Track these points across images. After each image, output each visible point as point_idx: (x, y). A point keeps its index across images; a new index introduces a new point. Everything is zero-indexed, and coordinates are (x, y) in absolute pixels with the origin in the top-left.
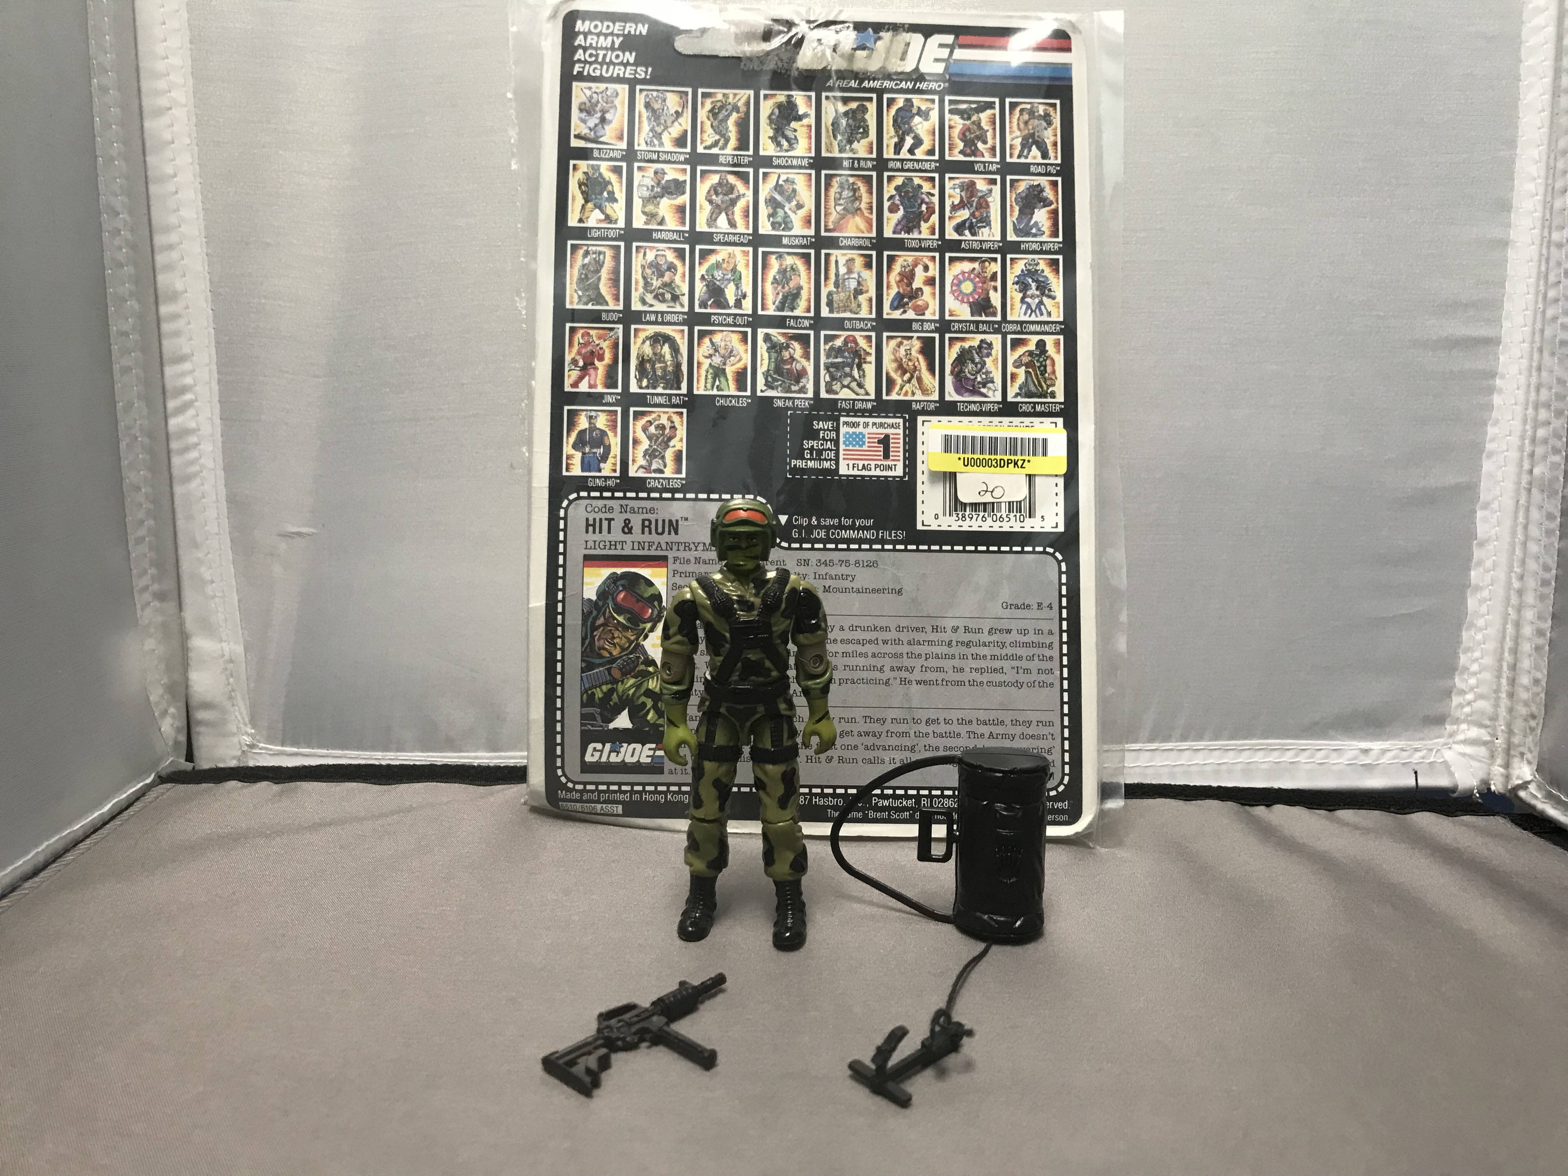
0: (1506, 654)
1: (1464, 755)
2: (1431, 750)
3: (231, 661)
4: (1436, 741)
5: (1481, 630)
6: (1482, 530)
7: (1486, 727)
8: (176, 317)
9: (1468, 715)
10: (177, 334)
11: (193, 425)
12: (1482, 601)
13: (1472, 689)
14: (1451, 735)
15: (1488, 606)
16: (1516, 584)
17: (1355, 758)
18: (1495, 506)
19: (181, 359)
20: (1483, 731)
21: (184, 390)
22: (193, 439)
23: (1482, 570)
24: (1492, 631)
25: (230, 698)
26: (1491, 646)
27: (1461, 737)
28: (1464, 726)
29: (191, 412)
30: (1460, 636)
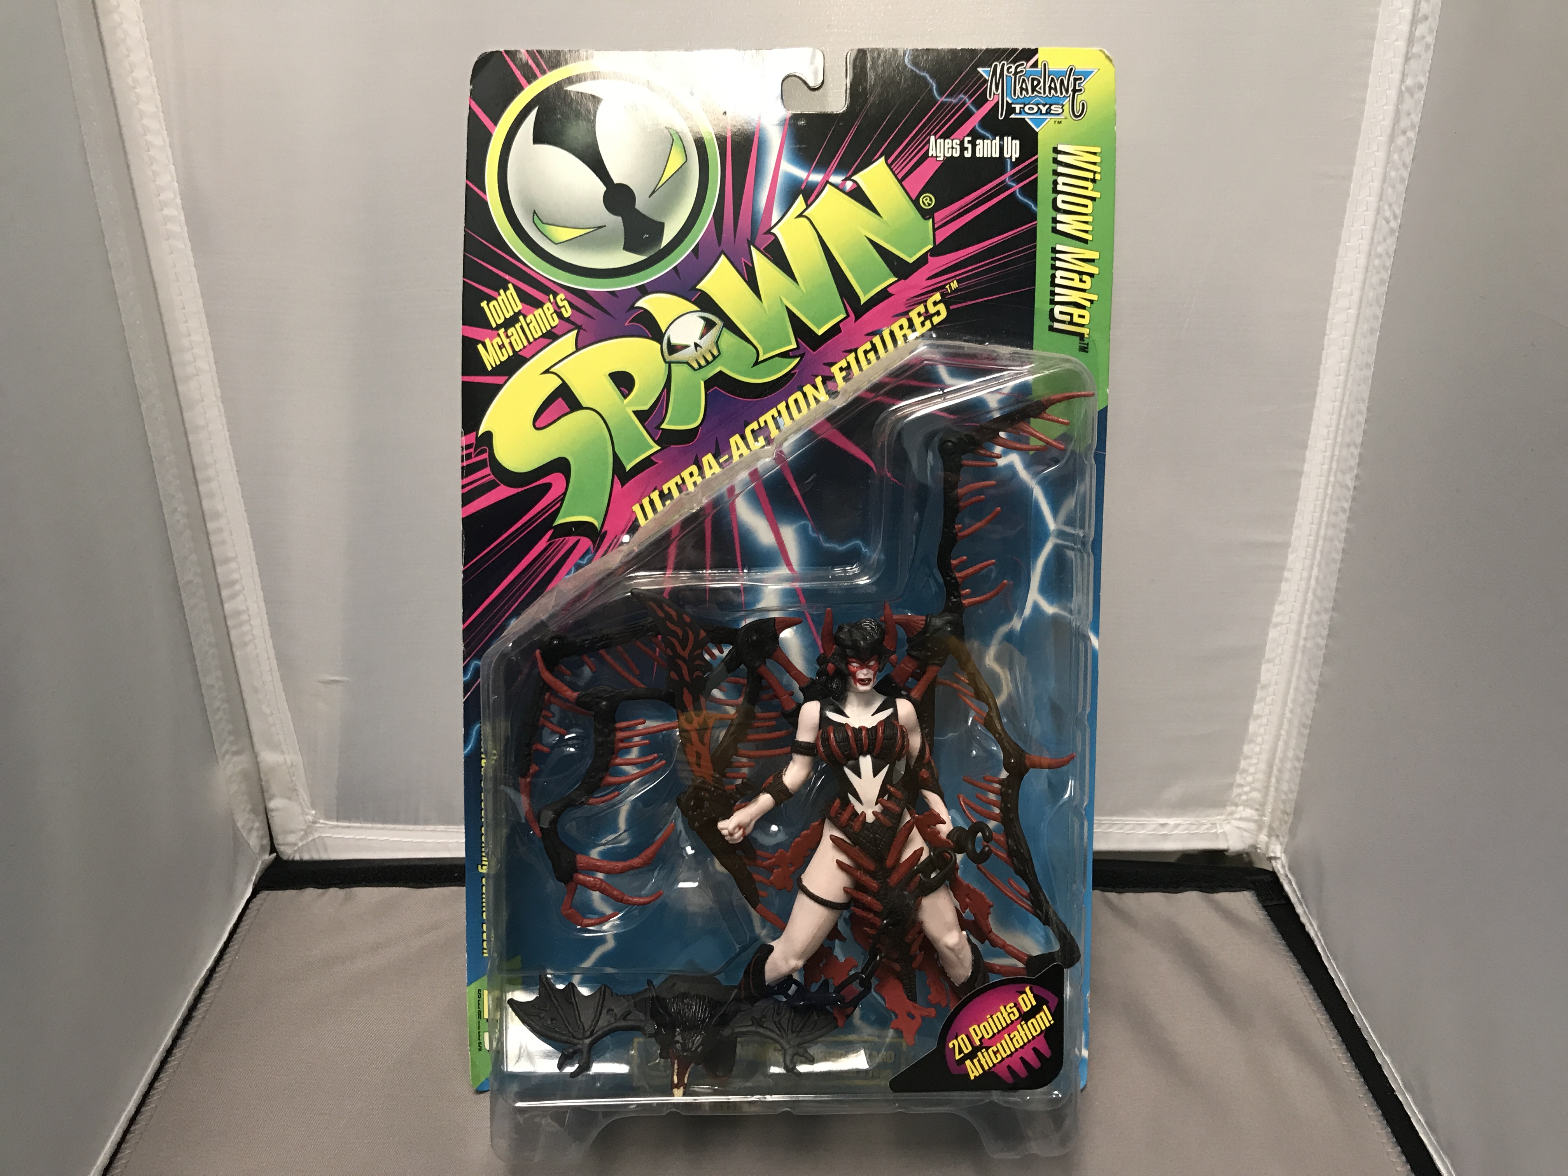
0: (1277, 761)
1: (1238, 828)
4: (1218, 817)
6: (1264, 678)
7: (1257, 810)
8: (220, 530)
10: (223, 543)
11: (242, 607)
12: (1260, 726)
13: (1249, 784)
15: (1265, 729)
16: (1288, 715)
17: (1154, 830)
18: (1277, 661)
19: (228, 560)
21: (233, 583)
22: (245, 617)
24: (1266, 747)
26: (1265, 756)
27: (1237, 816)
28: (1241, 808)
29: (241, 598)
30: (1241, 749)
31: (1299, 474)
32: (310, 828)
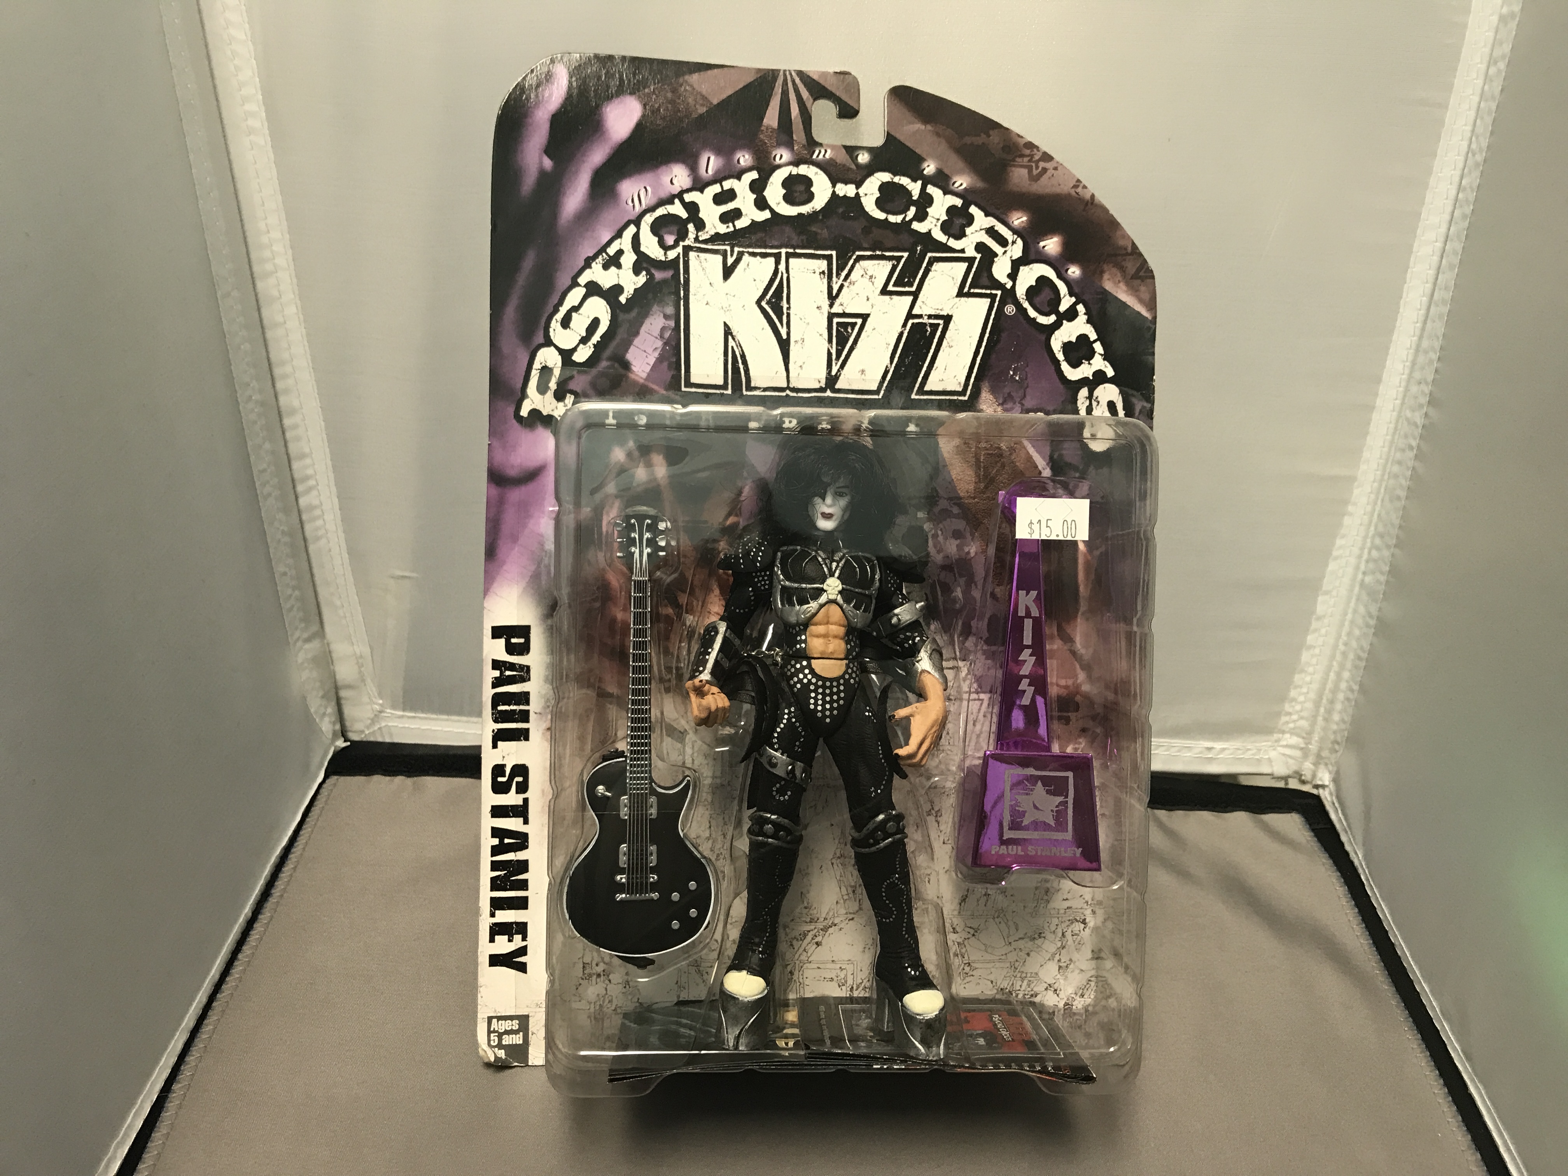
0: (1327, 691)
1: (1284, 755)
3: (361, 657)
4: (1265, 744)
5: (1311, 674)
8: (295, 427)
9: (1291, 729)
10: (298, 439)
11: (316, 502)
12: (1313, 656)
13: (1297, 712)
15: (1317, 660)
16: (1342, 647)
17: (1201, 753)
18: (1334, 593)
19: (303, 456)
20: (1300, 740)
21: (307, 478)
22: (317, 512)
23: (1316, 635)
24: (1318, 677)
25: (363, 681)
27: (1284, 743)
28: (1287, 736)
29: (314, 493)
30: (1292, 678)
31: (1371, 408)
32: (377, 717)
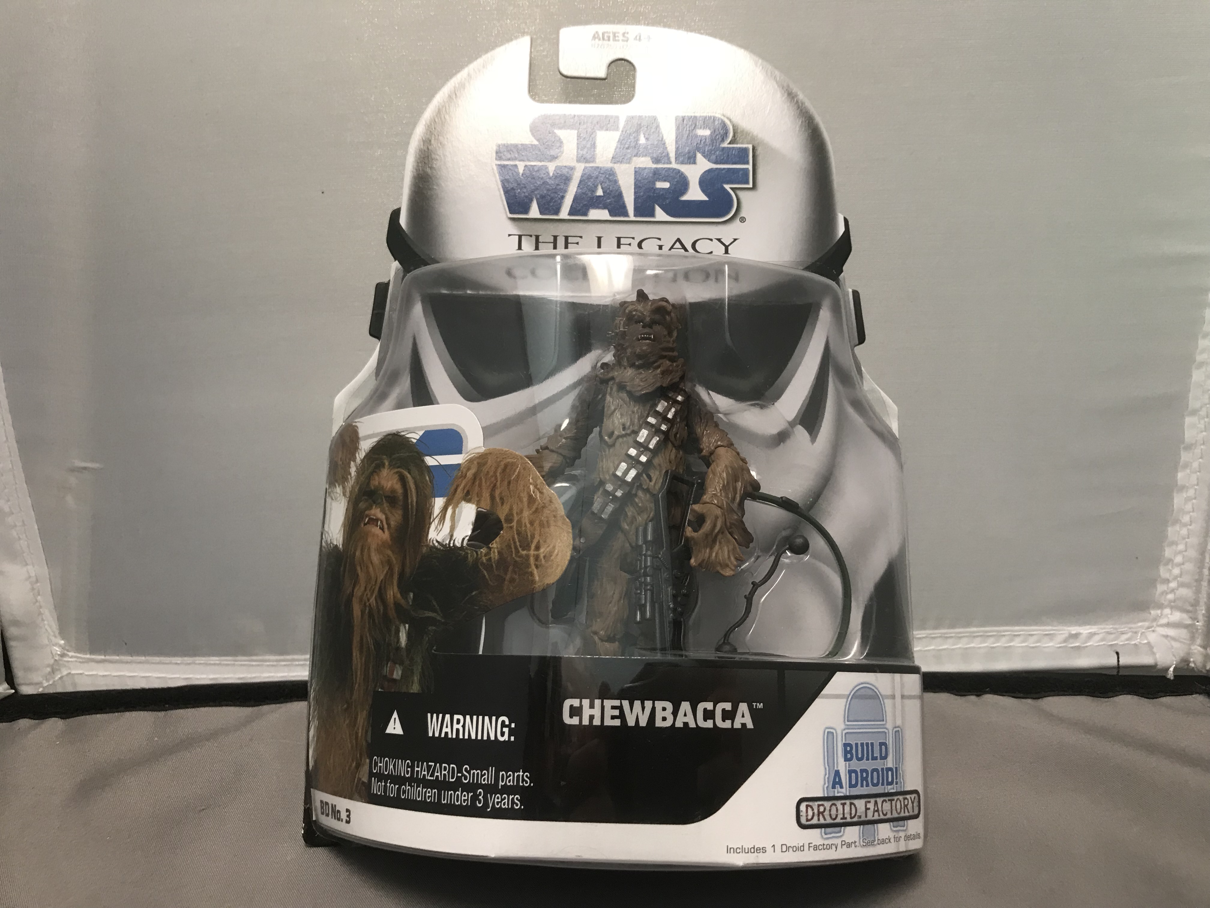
2: (1136, 633)
14: (1155, 620)
